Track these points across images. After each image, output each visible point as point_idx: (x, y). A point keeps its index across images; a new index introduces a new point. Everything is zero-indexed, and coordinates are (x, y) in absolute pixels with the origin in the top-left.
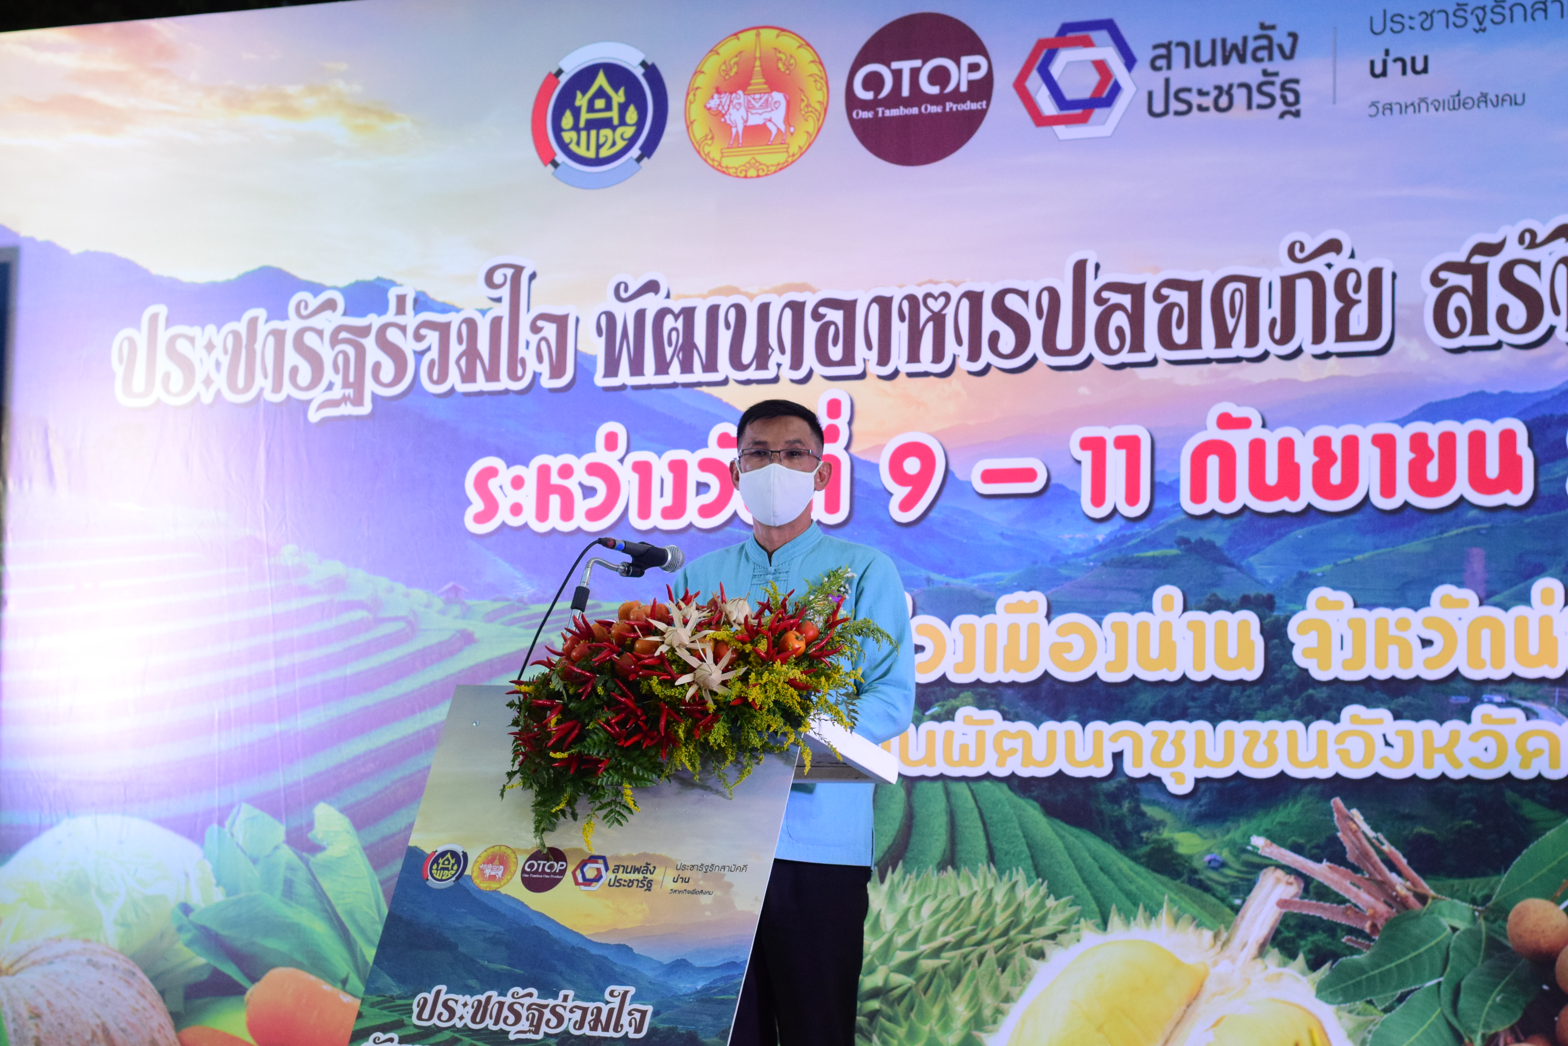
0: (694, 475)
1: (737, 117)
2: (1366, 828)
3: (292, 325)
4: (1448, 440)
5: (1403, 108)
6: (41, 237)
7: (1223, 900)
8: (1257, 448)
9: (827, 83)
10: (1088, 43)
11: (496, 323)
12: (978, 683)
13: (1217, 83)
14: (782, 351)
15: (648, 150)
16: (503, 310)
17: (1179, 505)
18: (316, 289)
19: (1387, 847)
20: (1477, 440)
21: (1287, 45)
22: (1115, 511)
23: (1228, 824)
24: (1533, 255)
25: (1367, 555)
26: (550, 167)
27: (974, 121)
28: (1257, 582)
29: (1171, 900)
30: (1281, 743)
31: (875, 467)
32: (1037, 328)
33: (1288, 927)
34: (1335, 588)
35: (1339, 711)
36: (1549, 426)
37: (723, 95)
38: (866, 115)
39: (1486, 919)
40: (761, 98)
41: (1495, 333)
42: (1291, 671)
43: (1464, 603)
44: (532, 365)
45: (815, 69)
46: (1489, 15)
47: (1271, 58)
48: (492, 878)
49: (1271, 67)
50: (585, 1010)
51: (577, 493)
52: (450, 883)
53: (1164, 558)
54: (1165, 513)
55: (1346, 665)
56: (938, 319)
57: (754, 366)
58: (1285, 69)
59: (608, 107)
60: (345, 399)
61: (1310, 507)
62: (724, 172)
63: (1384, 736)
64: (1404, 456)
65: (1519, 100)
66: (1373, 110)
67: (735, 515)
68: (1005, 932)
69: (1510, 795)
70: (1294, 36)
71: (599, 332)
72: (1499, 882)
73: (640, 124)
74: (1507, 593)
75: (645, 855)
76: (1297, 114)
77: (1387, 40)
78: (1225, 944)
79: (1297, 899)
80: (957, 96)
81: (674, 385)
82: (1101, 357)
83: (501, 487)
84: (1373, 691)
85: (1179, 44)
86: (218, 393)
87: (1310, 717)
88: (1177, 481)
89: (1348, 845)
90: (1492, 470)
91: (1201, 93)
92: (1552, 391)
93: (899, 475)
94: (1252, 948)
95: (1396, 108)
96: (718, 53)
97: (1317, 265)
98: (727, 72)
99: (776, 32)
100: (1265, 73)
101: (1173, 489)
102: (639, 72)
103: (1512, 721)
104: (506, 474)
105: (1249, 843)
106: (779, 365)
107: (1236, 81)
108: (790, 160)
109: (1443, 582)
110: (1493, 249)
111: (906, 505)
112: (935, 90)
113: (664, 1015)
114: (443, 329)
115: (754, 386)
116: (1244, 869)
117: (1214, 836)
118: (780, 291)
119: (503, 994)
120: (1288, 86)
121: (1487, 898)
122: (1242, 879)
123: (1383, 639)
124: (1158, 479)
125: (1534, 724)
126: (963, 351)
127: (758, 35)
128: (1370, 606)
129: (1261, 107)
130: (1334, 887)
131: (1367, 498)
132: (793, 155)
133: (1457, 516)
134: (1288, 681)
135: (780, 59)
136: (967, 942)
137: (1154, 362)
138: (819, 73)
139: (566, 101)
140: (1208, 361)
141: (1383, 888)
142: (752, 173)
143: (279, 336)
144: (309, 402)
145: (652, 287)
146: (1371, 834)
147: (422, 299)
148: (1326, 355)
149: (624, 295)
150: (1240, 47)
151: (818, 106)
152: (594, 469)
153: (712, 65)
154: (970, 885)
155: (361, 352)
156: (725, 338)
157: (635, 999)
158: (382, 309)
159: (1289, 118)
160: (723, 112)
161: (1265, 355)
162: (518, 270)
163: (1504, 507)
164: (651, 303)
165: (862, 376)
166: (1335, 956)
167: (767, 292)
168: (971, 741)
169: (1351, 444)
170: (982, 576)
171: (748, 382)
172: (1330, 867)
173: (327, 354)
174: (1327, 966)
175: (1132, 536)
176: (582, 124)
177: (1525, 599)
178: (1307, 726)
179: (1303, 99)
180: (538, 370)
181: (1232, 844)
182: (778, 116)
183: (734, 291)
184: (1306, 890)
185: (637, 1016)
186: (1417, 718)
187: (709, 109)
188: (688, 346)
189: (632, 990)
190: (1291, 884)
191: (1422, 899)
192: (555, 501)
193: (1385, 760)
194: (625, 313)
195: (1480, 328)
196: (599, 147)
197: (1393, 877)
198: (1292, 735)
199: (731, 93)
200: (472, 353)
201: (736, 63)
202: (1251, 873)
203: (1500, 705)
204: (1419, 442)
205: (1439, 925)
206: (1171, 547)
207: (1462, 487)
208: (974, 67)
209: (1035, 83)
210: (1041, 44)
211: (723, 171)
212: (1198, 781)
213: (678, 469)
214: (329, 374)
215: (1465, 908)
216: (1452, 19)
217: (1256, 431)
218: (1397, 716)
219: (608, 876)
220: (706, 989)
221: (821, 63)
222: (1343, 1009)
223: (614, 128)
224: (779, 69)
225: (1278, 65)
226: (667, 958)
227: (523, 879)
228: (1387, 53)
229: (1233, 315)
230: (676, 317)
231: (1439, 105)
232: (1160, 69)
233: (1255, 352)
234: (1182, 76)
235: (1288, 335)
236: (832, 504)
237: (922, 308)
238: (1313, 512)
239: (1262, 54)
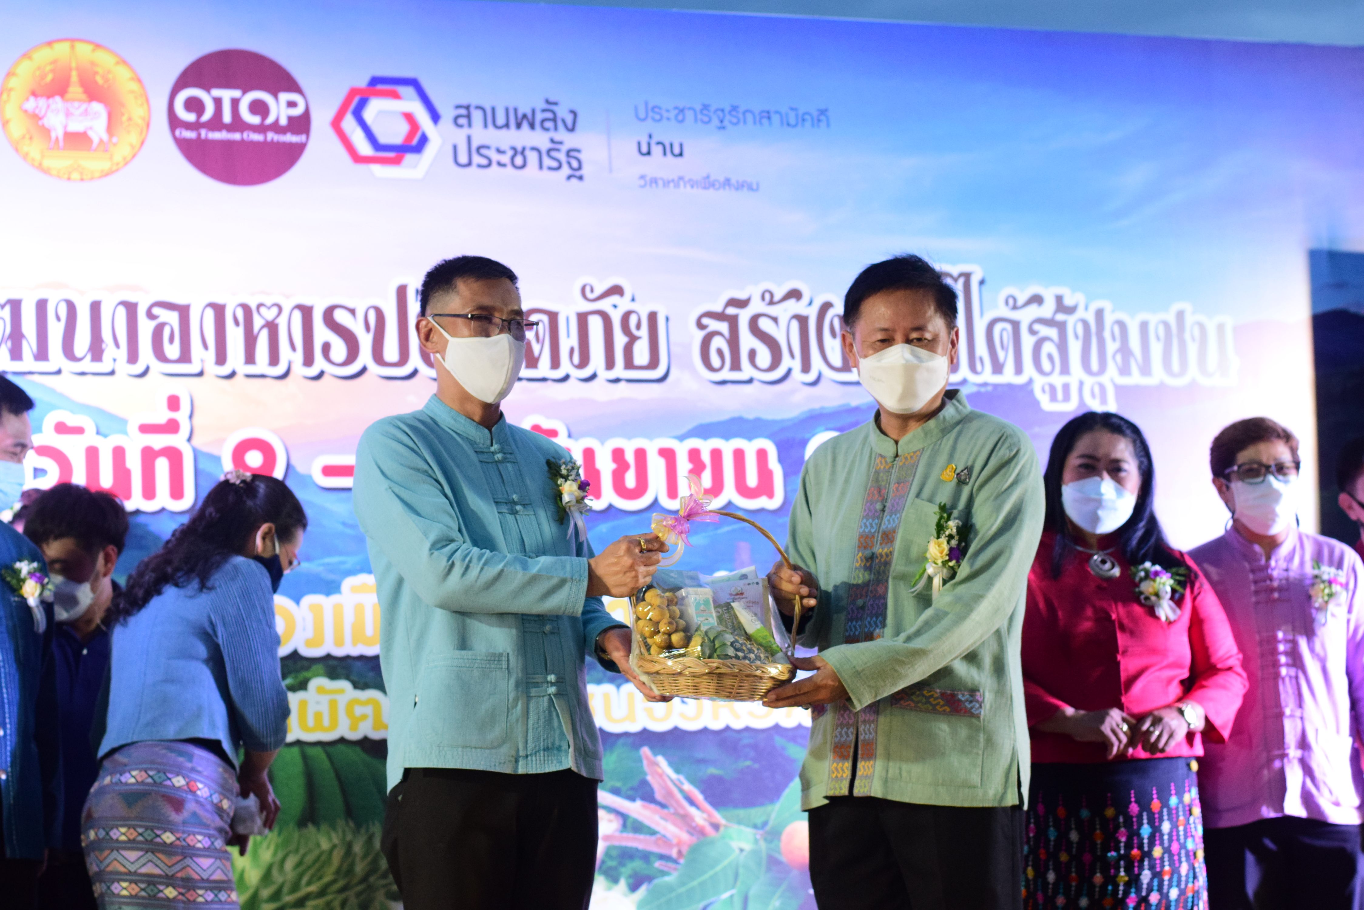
2: (670, 771)
4: (716, 455)
5: (666, 183)
10: (396, 96)
12: (328, 657)
13: (512, 144)
14: (118, 346)
19: (687, 787)
20: (739, 455)
21: (569, 119)
24: (772, 310)
27: (295, 153)
30: (598, 703)
31: (217, 459)
32: (365, 341)
33: (611, 857)
36: (792, 445)
37: (39, 98)
38: (189, 135)
39: (765, 840)
40: (79, 107)
41: (747, 371)
45: (134, 86)
46: (728, 117)
47: (556, 128)
49: (558, 137)
56: (272, 327)
57: (88, 358)
58: (569, 140)
61: (610, 507)
64: (683, 466)
65: (755, 187)
66: (642, 182)
68: (365, 879)
69: (779, 741)
70: (574, 113)
72: (773, 809)
76: (581, 178)
77: (649, 126)
79: (617, 834)
80: (275, 127)
82: (425, 370)
85: (477, 107)
87: (619, 681)
89: (655, 786)
90: (752, 480)
91: (499, 151)
92: (793, 419)
95: (660, 183)
97: (604, 304)
98: (43, 76)
100: (552, 141)
106: (114, 360)
107: (528, 145)
108: (115, 168)
110: (742, 304)
112: (255, 120)
115: (89, 377)
118: (111, 291)
121: (765, 824)
126: (298, 357)
127: (73, 47)
129: (550, 168)
130: (647, 822)
131: (656, 500)
132: (118, 164)
136: (329, 891)
141: (685, 819)
142: (76, 176)
146: (674, 776)
148: (617, 380)
150: (530, 116)
151: (140, 122)
153: (26, 70)
154: (330, 839)
156: (56, 331)
159: (574, 181)
160: (41, 115)
161: (566, 378)
163: (762, 510)
165: (201, 374)
166: (649, 879)
167: (98, 290)
168: (324, 708)
169: (641, 454)
170: (328, 560)
171: (83, 374)
172: (642, 805)
174: (644, 887)
178: (618, 687)
179: (585, 166)
183: (63, 286)
184: (624, 826)
188: (16, 335)
190: (611, 821)
191: (716, 827)
193: (683, 716)
195: (736, 366)
197: (693, 810)
198: (606, 696)
201: (52, 71)
204: (694, 455)
205: (730, 847)
208: (292, 104)
210: (353, 92)
211: (46, 171)
215: (749, 832)
216: (699, 116)
221: (139, 81)
224: (96, 83)
225: (561, 135)
228: (650, 136)
229: (537, 343)
231: (693, 184)
232: (461, 126)
233: (559, 374)
234: (480, 134)
235: (584, 361)
236: (177, 492)
237: (256, 317)
238: (613, 510)
239: (547, 124)
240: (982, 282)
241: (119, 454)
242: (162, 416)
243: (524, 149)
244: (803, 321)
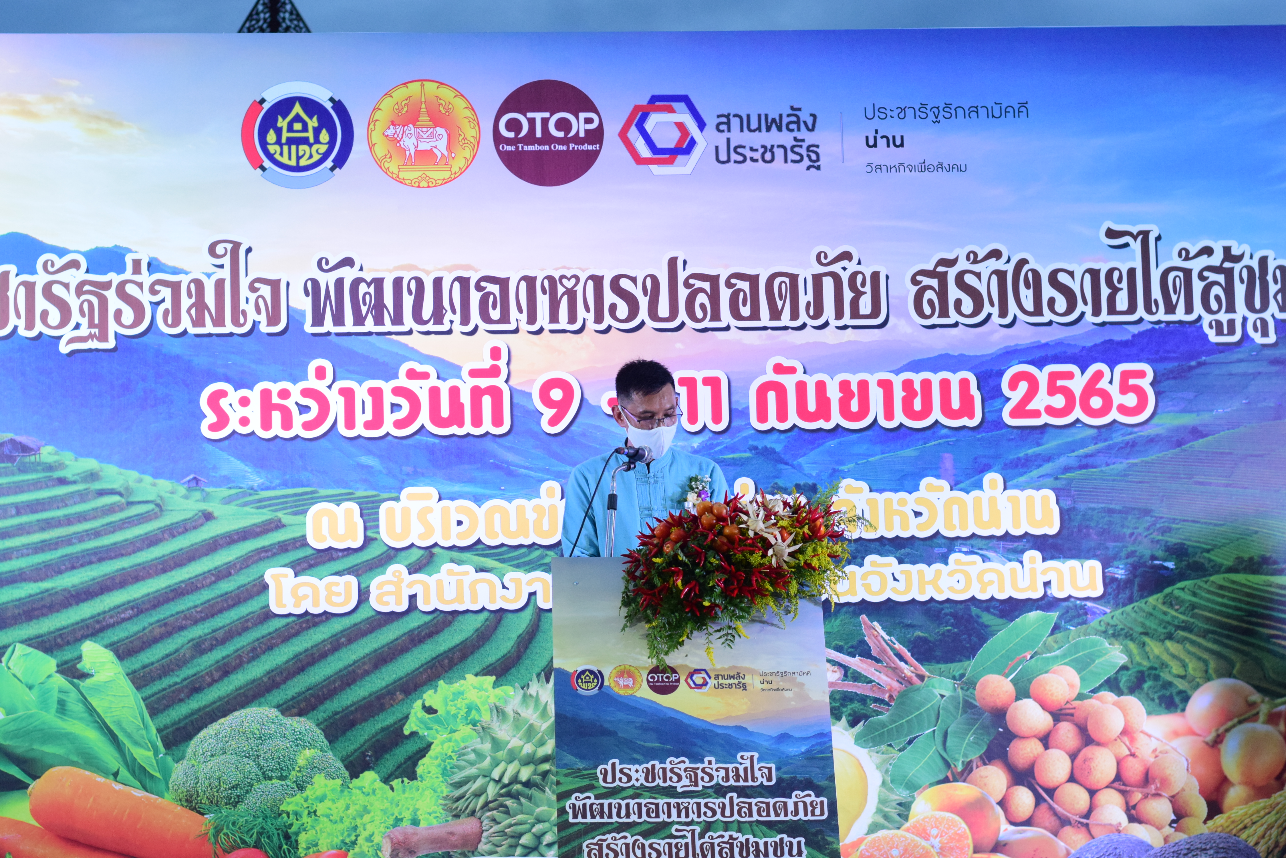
0: (389, 398)
1: (409, 143)
2: (883, 634)
3: (40, 279)
4: (926, 384)
5: (889, 169)
8: (801, 387)
9: (478, 124)
10: (671, 110)
11: (220, 284)
13: (764, 144)
14: (454, 312)
15: (340, 162)
16: (226, 274)
17: (750, 424)
18: (61, 252)
19: (897, 646)
20: (945, 385)
21: (810, 122)
22: (705, 427)
24: (976, 268)
25: (877, 457)
26: (259, 171)
27: (591, 158)
28: (805, 475)
31: (529, 395)
32: (644, 302)
33: (834, 700)
34: (857, 479)
35: (863, 559)
36: (990, 377)
39: (962, 689)
41: (954, 317)
43: (941, 489)
44: (252, 315)
45: (468, 113)
46: (942, 113)
47: (799, 130)
48: (626, 686)
49: (799, 136)
50: (727, 770)
51: (295, 410)
52: (596, 691)
53: (740, 459)
54: (740, 430)
56: (571, 294)
57: (432, 321)
58: (810, 138)
59: (305, 129)
60: (91, 337)
61: (838, 426)
63: (893, 574)
64: (899, 394)
65: (963, 169)
66: (869, 169)
67: (423, 427)
69: (974, 610)
70: (814, 116)
71: (307, 294)
72: (969, 665)
73: (332, 143)
74: (968, 482)
76: (818, 168)
77: (876, 123)
79: (840, 681)
80: (576, 139)
81: (370, 334)
82: (689, 323)
83: (231, 405)
84: (885, 545)
85: (735, 116)
88: (748, 408)
89: (871, 645)
90: (956, 404)
91: (752, 149)
92: (992, 354)
93: (547, 401)
95: (884, 168)
97: (836, 268)
100: (795, 139)
101: (745, 413)
102: (329, 106)
103: (974, 563)
104: (234, 395)
106: (452, 322)
107: (776, 144)
108: (453, 176)
109: (927, 476)
110: (951, 263)
111: (553, 421)
113: (784, 769)
114: (175, 286)
115: (432, 336)
118: (450, 269)
119: (663, 761)
120: (812, 149)
121: (962, 676)
123: (890, 513)
124: (734, 406)
125: (988, 565)
126: (591, 316)
127: (422, 86)
128: (881, 491)
129: (793, 161)
130: (864, 673)
131: (875, 420)
133: (934, 433)
135: (440, 104)
137: (727, 328)
139: (269, 122)
140: (765, 328)
141: (895, 671)
142: (424, 184)
143: (30, 287)
144: (59, 338)
145: (348, 262)
146: (887, 637)
147: (154, 263)
148: (845, 327)
149: (325, 267)
150: (778, 121)
151: (472, 140)
152: (306, 393)
153: (387, 105)
155: (104, 302)
156: (408, 301)
157: (759, 760)
158: (121, 270)
159: (812, 169)
161: (804, 326)
162: (236, 245)
163: (964, 427)
164: (348, 274)
165: (516, 331)
166: (866, 717)
167: (439, 270)
169: (863, 385)
171: (428, 333)
172: (861, 660)
173: (74, 302)
174: (862, 723)
175: (718, 445)
176: (284, 140)
177: (979, 486)
179: (821, 158)
180: (257, 320)
182: (442, 145)
183: (415, 268)
184: (846, 675)
185: (766, 771)
186: (914, 563)
188: (379, 306)
189: (756, 755)
190: (835, 672)
191: (921, 678)
192: (276, 416)
193: (894, 590)
194: (327, 280)
195: (944, 313)
196: (299, 158)
197: (902, 664)
199: (404, 126)
200: (200, 305)
203: (966, 553)
204: (908, 385)
205: (933, 694)
206: (745, 451)
207: (937, 414)
208: (589, 121)
210: (637, 108)
213: (376, 393)
214: (76, 317)
215: (949, 682)
216: (918, 113)
217: (800, 376)
218: (901, 562)
219: (712, 682)
220: (808, 751)
221: (473, 109)
222: (873, 751)
223: (311, 145)
225: (803, 134)
227: (650, 687)
228: (876, 132)
229: (781, 299)
230: (369, 285)
231: (912, 168)
232: (723, 131)
233: (797, 323)
234: (737, 137)
235: (819, 313)
236: (497, 421)
237: (559, 285)
238: (840, 430)
239: (792, 126)
240: (1158, 238)
241: (455, 392)
242: (487, 363)
243: (772, 146)
244: (1001, 275)
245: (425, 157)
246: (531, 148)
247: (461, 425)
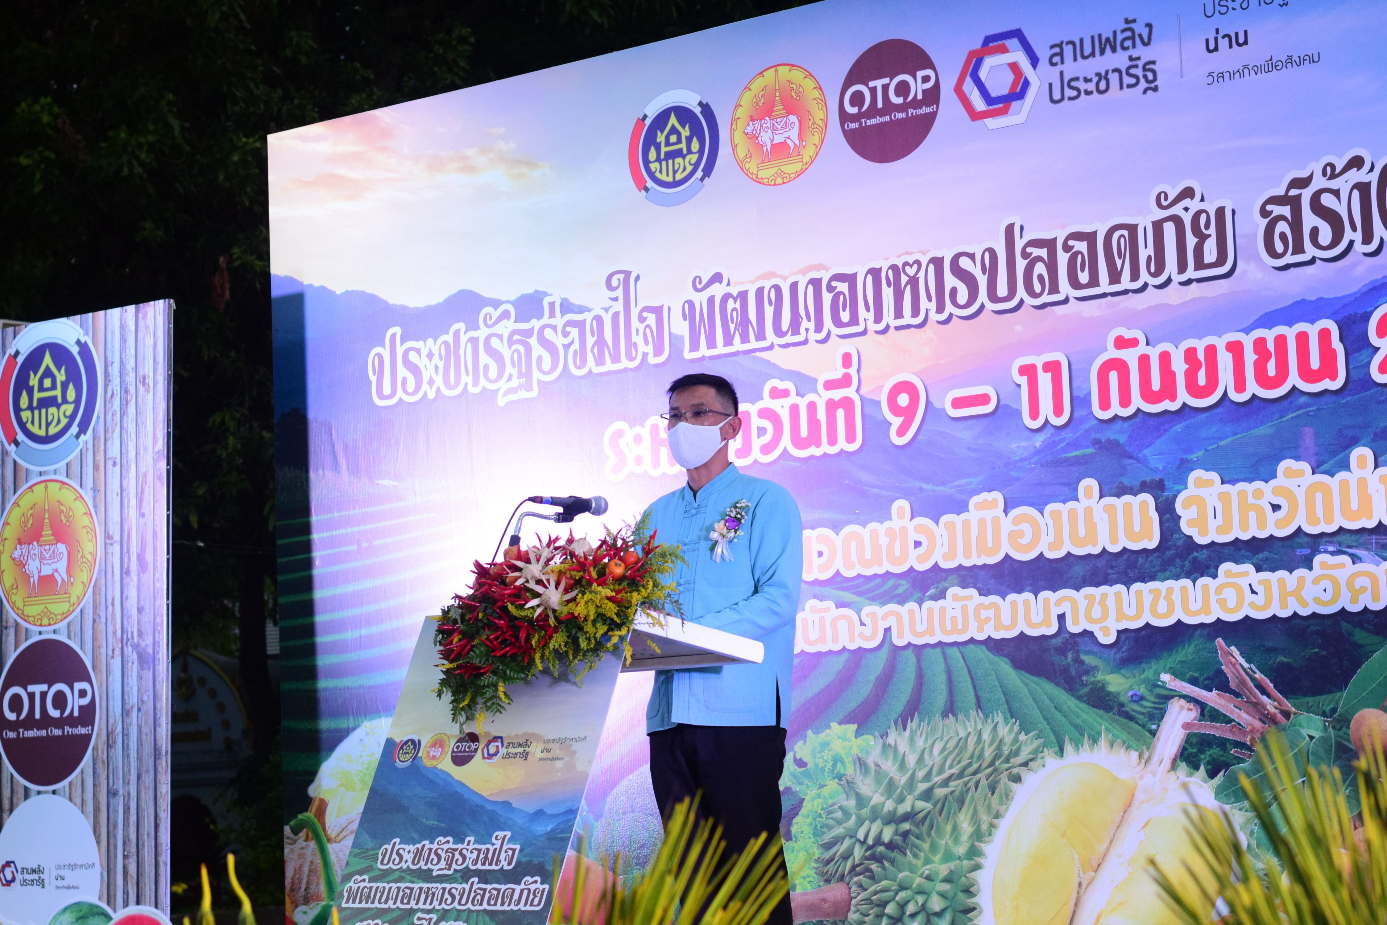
0: (756, 422)
1: (765, 137)
2: (1242, 661)
3: (482, 333)
4: (1281, 341)
5: (1232, 75)
6: (317, 284)
7: (1143, 726)
8: (1144, 362)
9: (826, 104)
10: (1004, 50)
11: (615, 317)
12: (960, 567)
13: (1097, 71)
14: (809, 319)
15: (708, 171)
16: (619, 307)
17: (1092, 413)
18: (496, 303)
19: (1258, 675)
20: (1302, 338)
21: (1145, 34)
22: (1047, 421)
23: (1143, 665)
25: (1229, 440)
28: (1151, 469)
29: (1107, 729)
30: (1176, 597)
31: (878, 403)
32: (982, 281)
33: (1191, 744)
34: (1207, 470)
35: (1217, 568)
36: (1354, 323)
38: (854, 126)
39: (1334, 728)
41: (1310, 251)
42: (1180, 539)
43: (1301, 473)
44: (642, 348)
45: (816, 94)
47: (1134, 46)
49: (1135, 53)
50: (479, 851)
52: (409, 763)
53: (1084, 456)
54: (1082, 421)
55: (1219, 530)
56: (913, 281)
57: (790, 332)
58: (1145, 54)
60: (520, 387)
61: (1184, 405)
62: (760, 183)
63: (1250, 585)
64: (1250, 357)
65: (1316, 59)
66: (1210, 80)
67: (785, 450)
68: (992, 764)
69: (1345, 626)
70: (1149, 26)
71: (685, 317)
72: (1341, 697)
73: (701, 152)
74: (1332, 462)
75: (526, 733)
76: (1155, 89)
77: (1217, 21)
78: (1147, 761)
79: (1196, 722)
80: (916, 104)
82: (1029, 301)
83: (627, 444)
84: (1240, 550)
85: (1068, 43)
86: (438, 390)
87: (1196, 575)
88: (1089, 394)
89: (1229, 675)
90: (1315, 362)
91: (1087, 80)
92: (1355, 293)
93: (895, 409)
94: (1167, 763)
95: (1226, 75)
96: (750, 90)
97: (1177, 210)
99: (788, 67)
100: (1131, 59)
101: (1087, 400)
102: (698, 111)
103: (1342, 565)
104: (630, 433)
105: (1159, 680)
106: (807, 330)
107: (1111, 68)
108: (804, 167)
109: (1285, 458)
110: (1302, 183)
111: (901, 431)
113: (526, 852)
114: (580, 325)
115: (791, 348)
116: (1157, 700)
117: (1135, 677)
118: (804, 272)
119: (432, 843)
120: (1148, 67)
121: (1334, 711)
122: (1156, 708)
123: (1245, 508)
124: (1075, 394)
125: (1359, 567)
126: (933, 306)
127: (776, 71)
128: (1233, 482)
129: (1129, 86)
130: (1222, 710)
131: (1225, 393)
132: (806, 164)
133: (1291, 403)
134: (1179, 547)
135: (793, 89)
136: (966, 773)
137: (1066, 301)
138: (819, 97)
140: (1104, 295)
141: (1257, 707)
142: (779, 181)
143: (474, 342)
144: (497, 391)
145: (717, 278)
146: (1246, 665)
147: (565, 304)
148: (1188, 282)
149: (699, 287)
150: (1112, 40)
151: (820, 123)
153: (747, 99)
154: (965, 727)
155: (528, 349)
156: (769, 313)
157: (510, 840)
158: (540, 315)
159: (1149, 92)
161: (1145, 286)
163: (1326, 391)
165: (864, 333)
166: (1227, 766)
167: (795, 273)
168: (958, 613)
169: (1211, 351)
170: (957, 483)
171: (786, 346)
172: (1218, 694)
173: (506, 353)
174: (1222, 773)
175: (1061, 441)
176: (662, 156)
177: (1345, 466)
178: (1194, 582)
179: (1159, 76)
180: (645, 351)
181: (1146, 681)
183: (772, 275)
184: (1202, 714)
185: (510, 852)
186: (1273, 570)
187: (747, 134)
188: (744, 322)
189: (509, 834)
190: (1191, 710)
191: (1287, 715)
193: (1252, 605)
194: (700, 299)
195: (1299, 249)
196: (675, 172)
197: (1264, 698)
198: (1184, 589)
200: (601, 342)
201: (763, 96)
202: (1163, 703)
203: (1333, 553)
204: (1260, 344)
205: (1300, 735)
206: (1088, 447)
207: (1294, 379)
208: (926, 79)
209: (969, 87)
210: (972, 54)
211: (759, 181)
212: (1119, 632)
214: (509, 369)
215: (1318, 719)
217: (1142, 348)
218: (1258, 569)
219: (503, 751)
220: (553, 830)
221: (821, 89)
222: (1235, 808)
223: (684, 157)
225: (1140, 51)
226: (531, 810)
228: (1217, 31)
229: (1120, 258)
230: (735, 300)
231: (1257, 70)
232: (1055, 64)
233: (1138, 285)
234: (1072, 68)
235: (1160, 268)
236: (850, 436)
237: (902, 275)
238: (1187, 410)
239: (1128, 43)
241: (812, 407)
242: (839, 373)
244: (1363, 188)
245: (780, 149)
246: (873, 121)
247: (818, 445)
